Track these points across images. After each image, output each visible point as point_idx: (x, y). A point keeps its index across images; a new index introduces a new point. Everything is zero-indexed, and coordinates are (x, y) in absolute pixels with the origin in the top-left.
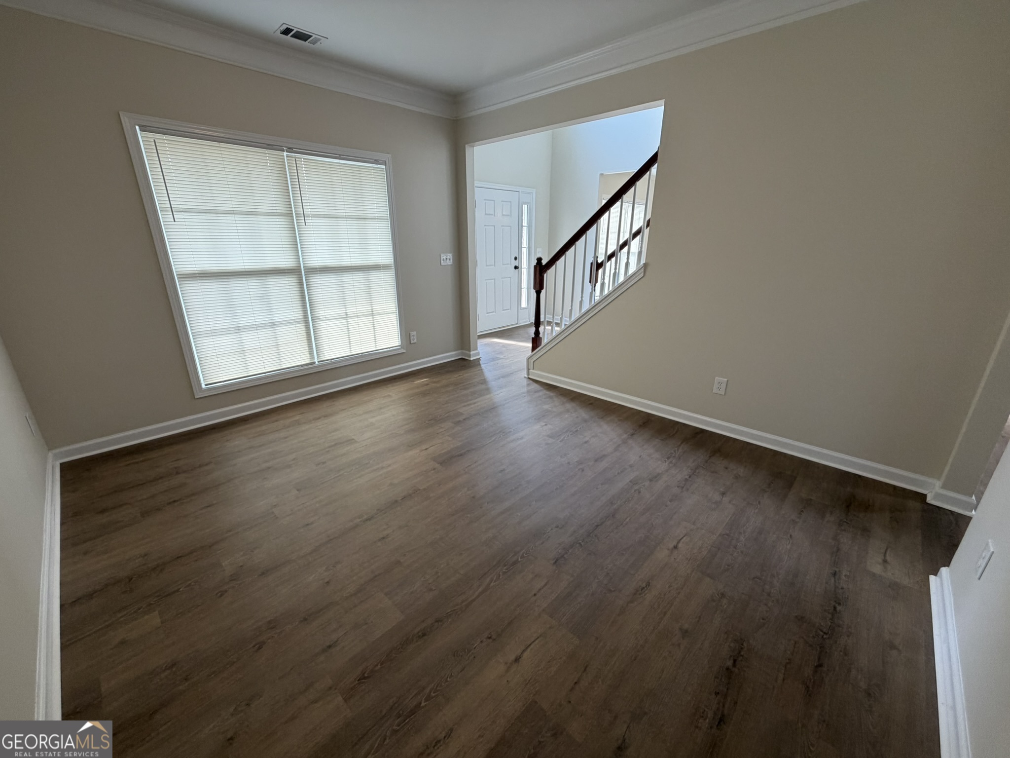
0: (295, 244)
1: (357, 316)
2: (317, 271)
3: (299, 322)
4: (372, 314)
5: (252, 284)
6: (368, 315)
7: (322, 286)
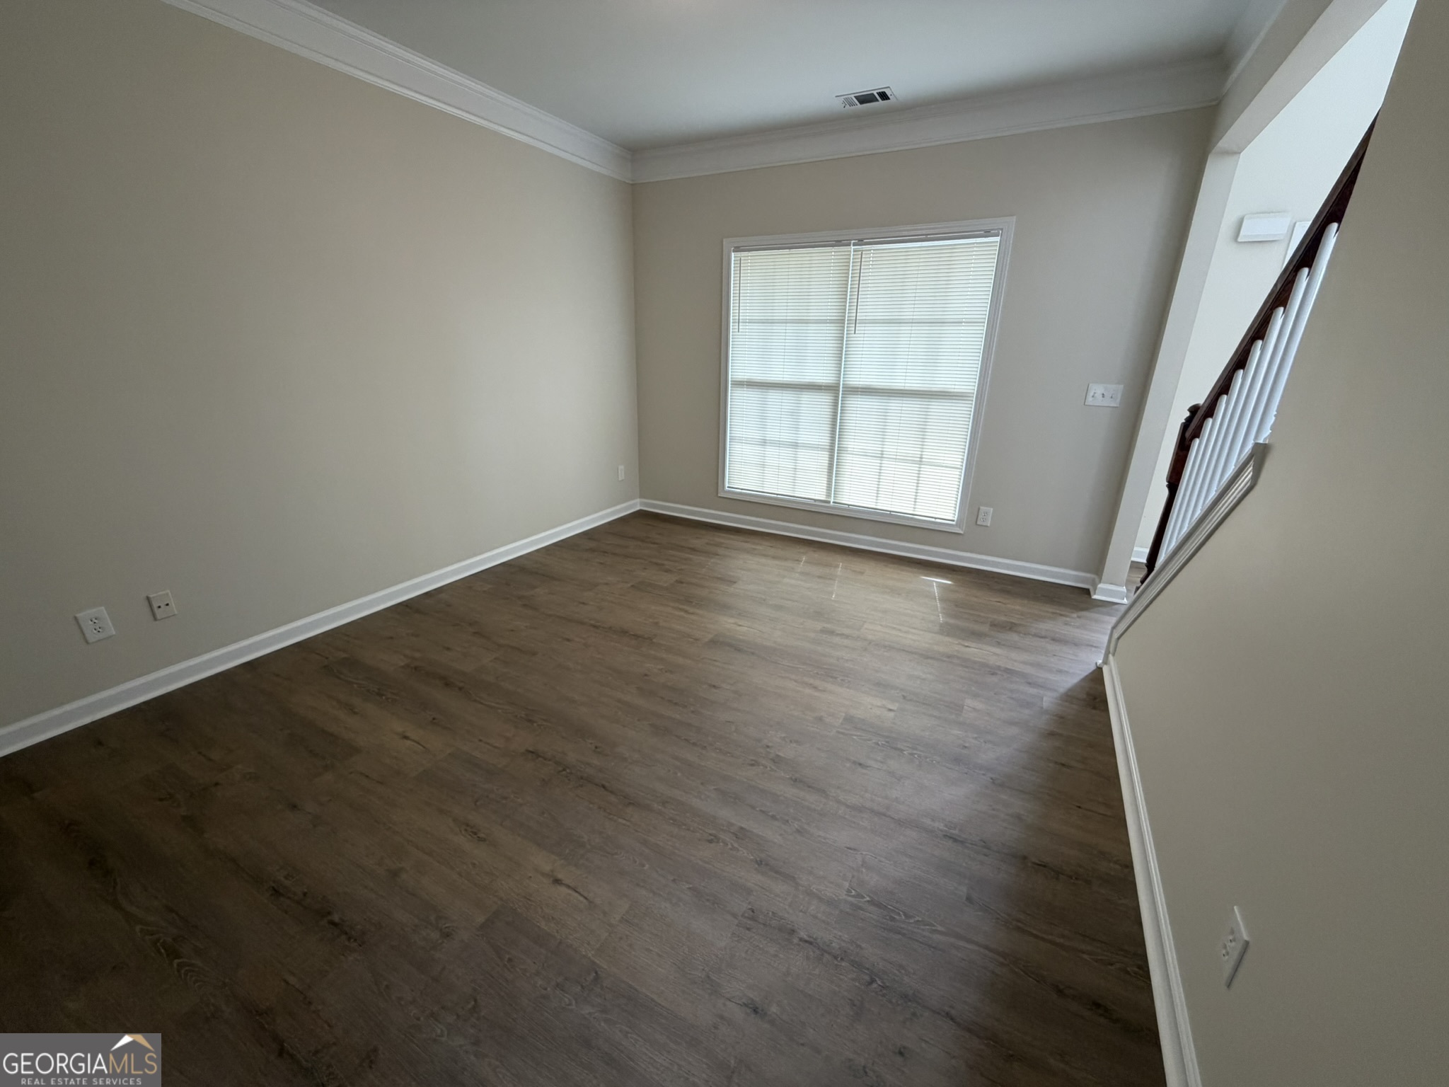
0: (840, 356)
1: (896, 459)
2: (858, 391)
3: (823, 449)
4: (920, 462)
5: (787, 397)
6: (914, 462)
7: (859, 411)
